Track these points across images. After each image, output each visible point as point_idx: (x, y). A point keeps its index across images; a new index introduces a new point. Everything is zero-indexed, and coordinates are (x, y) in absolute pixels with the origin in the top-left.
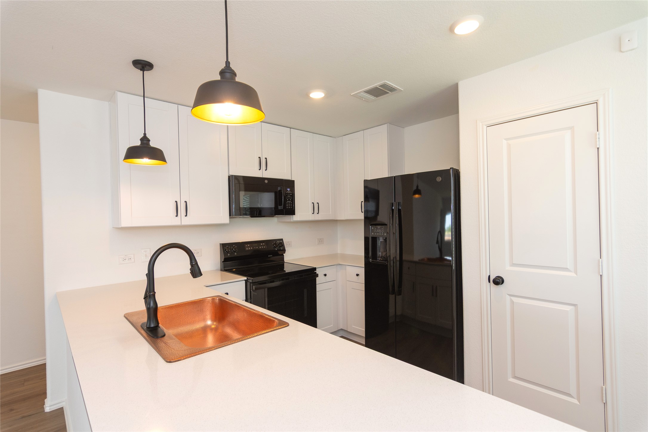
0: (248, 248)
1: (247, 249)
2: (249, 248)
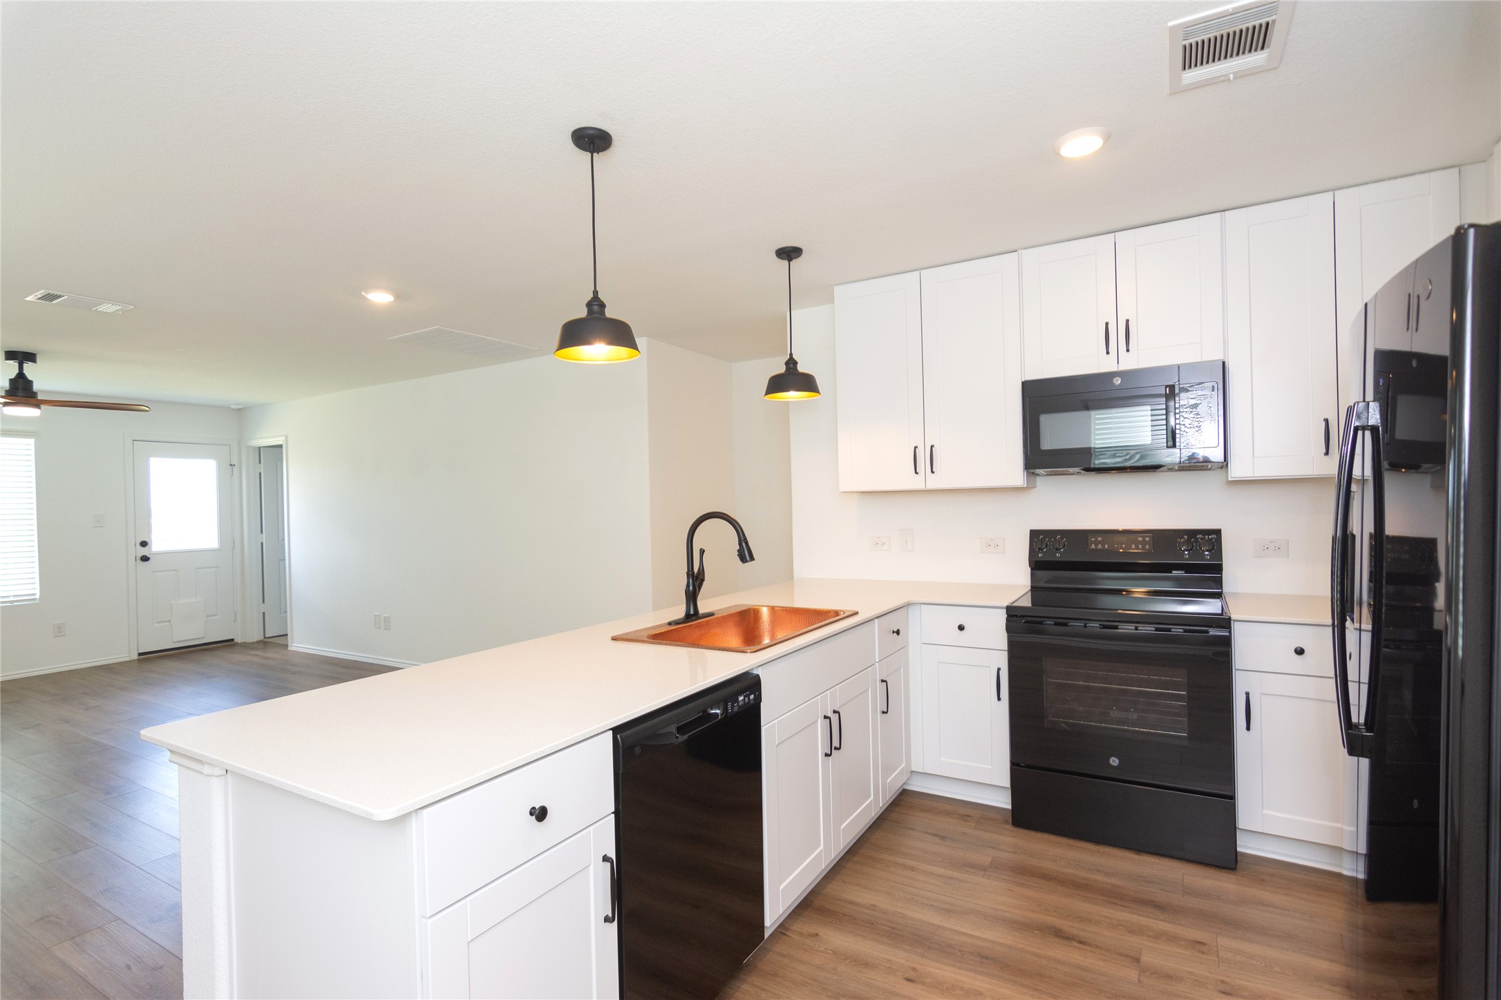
0: (1096, 545)
1: (1093, 546)
2: (1100, 546)
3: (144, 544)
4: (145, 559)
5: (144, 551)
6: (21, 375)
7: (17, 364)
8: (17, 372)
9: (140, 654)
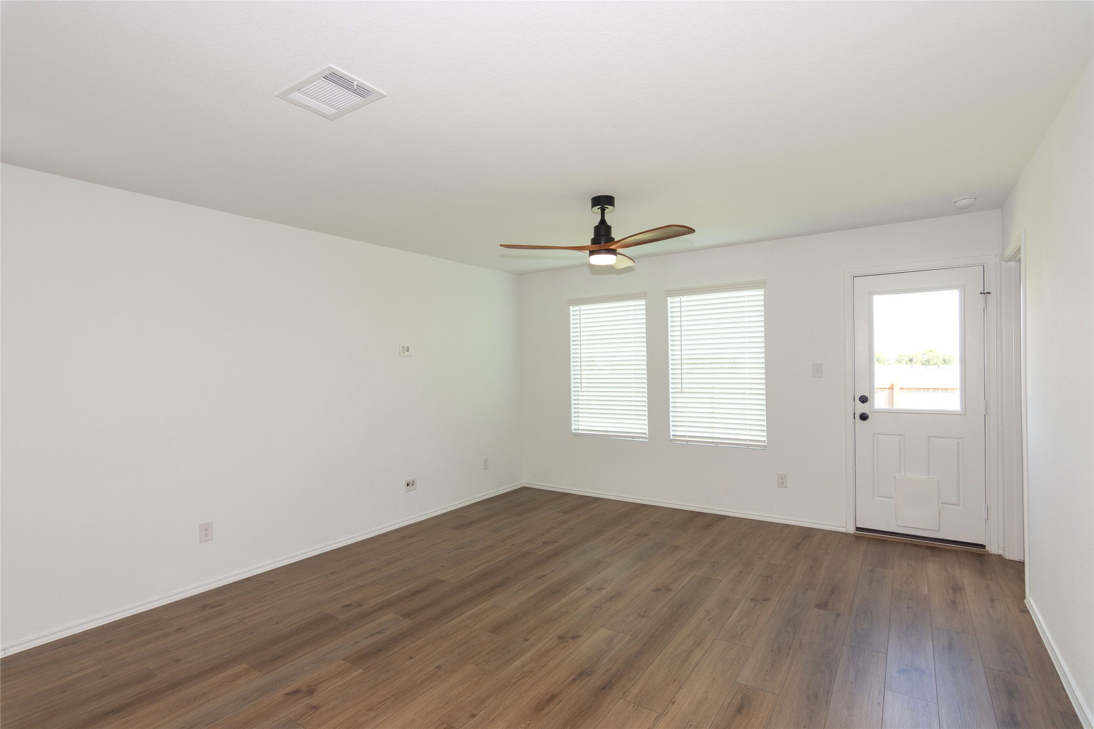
3: (864, 399)
4: (864, 417)
5: (862, 408)
6: (603, 221)
7: (599, 211)
8: (600, 218)
9: (858, 529)
